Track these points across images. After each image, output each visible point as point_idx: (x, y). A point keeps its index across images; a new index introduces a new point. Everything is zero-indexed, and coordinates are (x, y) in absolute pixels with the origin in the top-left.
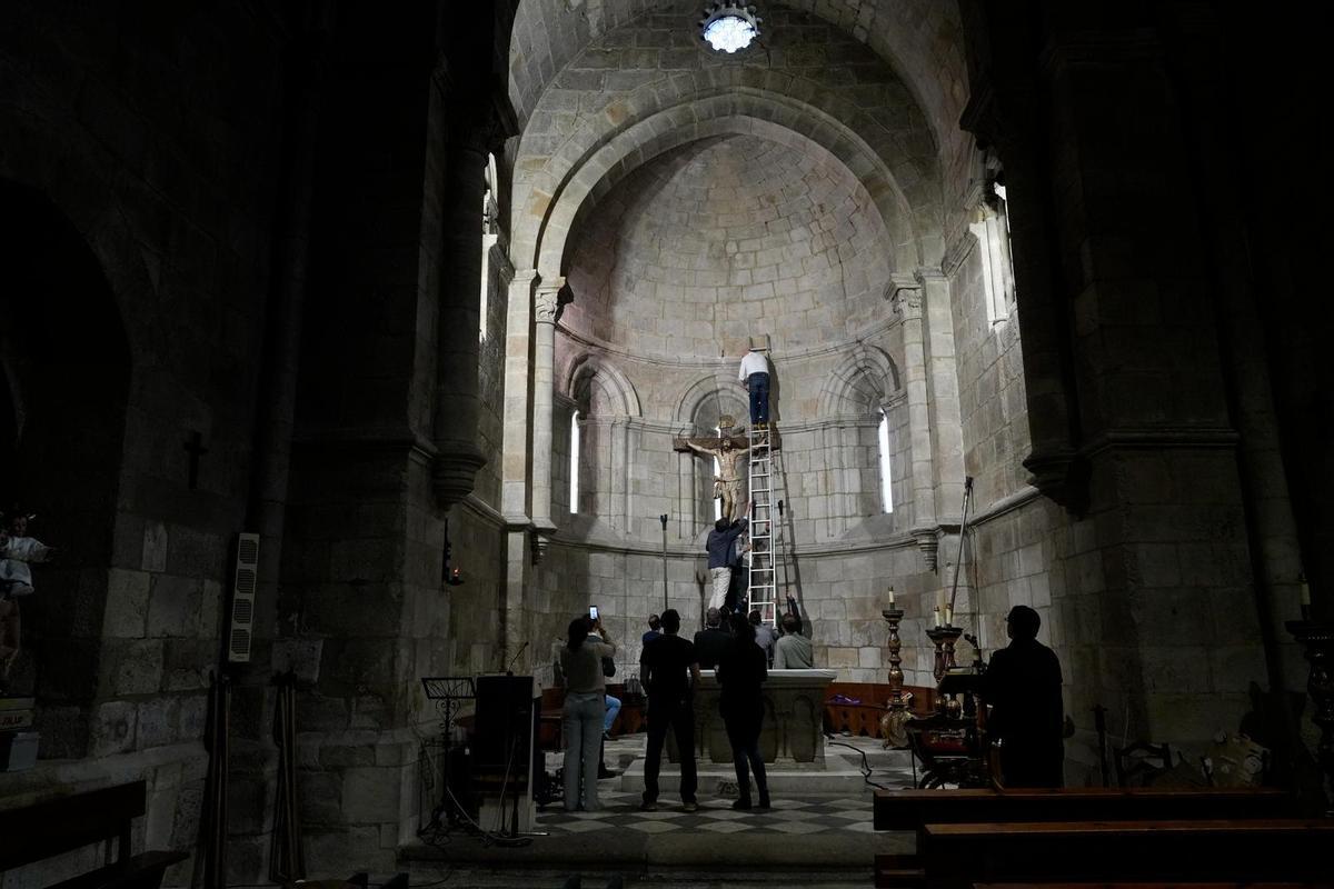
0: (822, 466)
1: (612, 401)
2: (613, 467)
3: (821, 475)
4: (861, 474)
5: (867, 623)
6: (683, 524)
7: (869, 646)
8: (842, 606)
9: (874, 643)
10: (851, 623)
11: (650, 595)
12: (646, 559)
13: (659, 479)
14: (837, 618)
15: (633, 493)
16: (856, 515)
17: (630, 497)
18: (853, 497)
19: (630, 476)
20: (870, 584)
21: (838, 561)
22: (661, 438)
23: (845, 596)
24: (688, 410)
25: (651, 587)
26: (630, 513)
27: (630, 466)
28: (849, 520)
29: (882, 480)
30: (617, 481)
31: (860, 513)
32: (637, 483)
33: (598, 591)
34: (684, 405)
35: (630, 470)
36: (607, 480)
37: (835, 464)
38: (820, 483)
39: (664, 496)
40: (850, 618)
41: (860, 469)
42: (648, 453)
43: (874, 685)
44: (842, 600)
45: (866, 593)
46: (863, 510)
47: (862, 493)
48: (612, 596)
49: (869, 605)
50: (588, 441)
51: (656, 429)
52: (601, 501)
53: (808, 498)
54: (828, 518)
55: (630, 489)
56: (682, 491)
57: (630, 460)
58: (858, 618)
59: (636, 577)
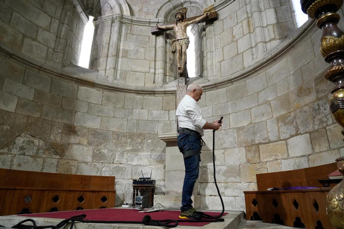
0: (246, 16)
1: (114, 10)
2: (111, 43)
3: (245, 23)
4: (276, 12)
5: (293, 114)
6: (157, 76)
7: (297, 135)
8: (269, 107)
9: (301, 129)
10: (278, 119)
11: (129, 118)
12: (128, 95)
13: (142, 50)
14: (264, 119)
15: (122, 57)
16: (274, 39)
17: (120, 60)
18: (271, 28)
19: (121, 48)
20: (291, 79)
21: (262, 74)
22: (144, 28)
23: (270, 99)
24: (162, 13)
25: (131, 113)
26: (119, 68)
27: (122, 43)
28: (268, 45)
29: (294, 12)
30: (112, 51)
31: (277, 37)
32: (126, 52)
33: (85, 111)
34: (160, 12)
35: (122, 45)
36: (106, 51)
37: (255, 9)
38: (244, 28)
39: (145, 59)
40: (276, 115)
41: (275, 8)
42: (135, 36)
43: (306, 170)
44: (268, 103)
45: (288, 89)
46: (280, 34)
47: (278, 23)
48: (98, 116)
49: (293, 97)
50: (99, 32)
51: (140, 23)
52: (101, 62)
53: (237, 41)
54: (252, 48)
55: (121, 55)
56: (157, 57)
57: (122, 39)
58: (283, 112)
59: (120, 105)
